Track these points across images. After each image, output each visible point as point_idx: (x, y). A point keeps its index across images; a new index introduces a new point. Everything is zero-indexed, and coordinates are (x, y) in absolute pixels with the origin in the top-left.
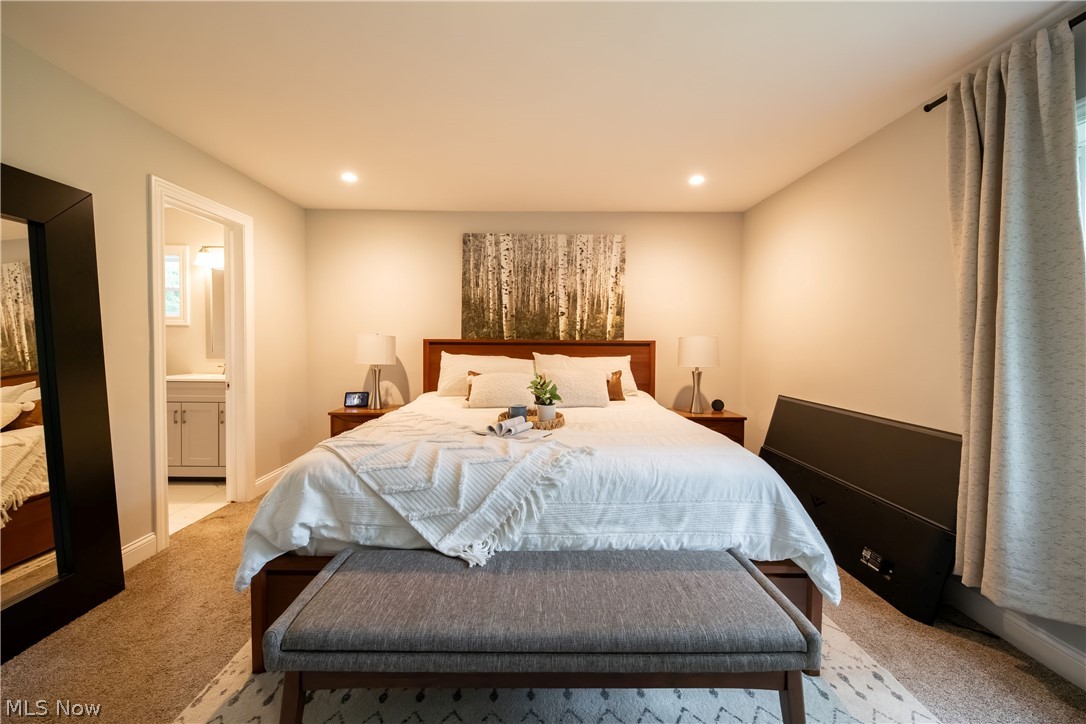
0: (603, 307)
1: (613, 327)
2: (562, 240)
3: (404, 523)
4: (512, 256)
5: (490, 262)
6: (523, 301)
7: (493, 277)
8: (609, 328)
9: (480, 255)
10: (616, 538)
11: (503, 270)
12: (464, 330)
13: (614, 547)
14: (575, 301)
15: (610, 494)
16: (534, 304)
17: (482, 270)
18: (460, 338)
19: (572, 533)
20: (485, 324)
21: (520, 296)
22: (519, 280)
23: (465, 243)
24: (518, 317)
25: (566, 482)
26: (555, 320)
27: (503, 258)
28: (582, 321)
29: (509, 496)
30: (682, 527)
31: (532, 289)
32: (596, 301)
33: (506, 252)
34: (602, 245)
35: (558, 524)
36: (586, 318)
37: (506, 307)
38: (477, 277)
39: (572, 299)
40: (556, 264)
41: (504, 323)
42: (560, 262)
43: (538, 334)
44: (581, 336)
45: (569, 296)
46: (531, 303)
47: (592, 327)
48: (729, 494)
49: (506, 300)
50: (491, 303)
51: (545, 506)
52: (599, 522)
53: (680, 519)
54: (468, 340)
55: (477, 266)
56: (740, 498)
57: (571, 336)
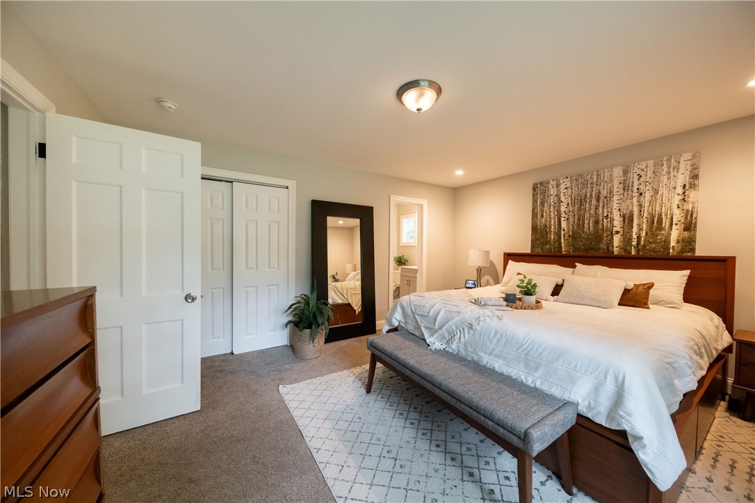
0: (666, 223)
1: (678, 242)
2: (617, 172)
3: (418, 327)
4: (570, 192)
5: (552, 199)
6: (578, 225)
7: (554, 209)
8: (673, 243)
9: (545, 196)
10: (498, 365)
11: (562, 204)
12: (533, 247)
13: (496, 369)
14: (631, 220)
15: (499, 341)
16: (589, 226)
17: (546, 205)
18: (530, 252)
19: (477, 354)
20: (547, 242)
21: (576, 221)
22: (576, 209)
23: (534, 189)
24: (574, 236)
25: (478, 328)
26: (609, 237)
27: (562, 195)
28: (639, 238)
29: (454, 327)
30: (538, 374)
31: (587, 215)
32: (656, 219)
33: (565, 191)
34: (665, 167)
35: (472, 347)
36: (643, 234)
37: (564, 230)
38: (542, 211)
39: (628, 220)
40: (611, 192)
41: (562, 241)
42: (615, 190)
43: (591, 249)
44: (638, 251)
45: (624, 217)
46: (586, 225)
47: (651, 243)
48: (576, 366)
49: (564, 224)
50: (553, 228)
51: (467, 337)
52: (490, 354)
53: (536, 369)
54: (535, 253)
55: (542, 204)
56: (586, 372)
57: (626, 250)
